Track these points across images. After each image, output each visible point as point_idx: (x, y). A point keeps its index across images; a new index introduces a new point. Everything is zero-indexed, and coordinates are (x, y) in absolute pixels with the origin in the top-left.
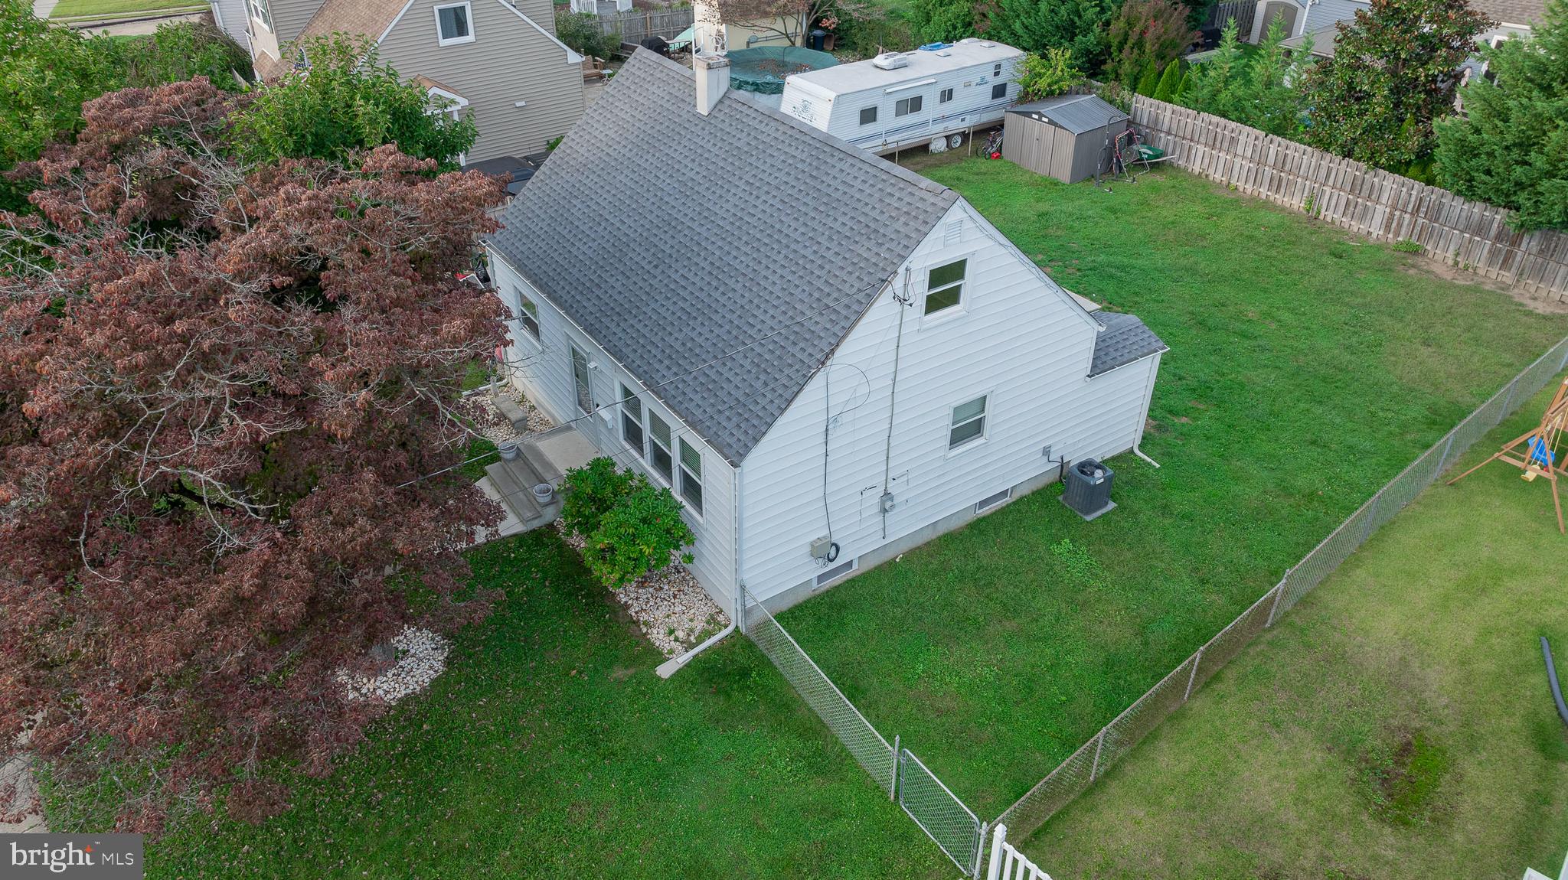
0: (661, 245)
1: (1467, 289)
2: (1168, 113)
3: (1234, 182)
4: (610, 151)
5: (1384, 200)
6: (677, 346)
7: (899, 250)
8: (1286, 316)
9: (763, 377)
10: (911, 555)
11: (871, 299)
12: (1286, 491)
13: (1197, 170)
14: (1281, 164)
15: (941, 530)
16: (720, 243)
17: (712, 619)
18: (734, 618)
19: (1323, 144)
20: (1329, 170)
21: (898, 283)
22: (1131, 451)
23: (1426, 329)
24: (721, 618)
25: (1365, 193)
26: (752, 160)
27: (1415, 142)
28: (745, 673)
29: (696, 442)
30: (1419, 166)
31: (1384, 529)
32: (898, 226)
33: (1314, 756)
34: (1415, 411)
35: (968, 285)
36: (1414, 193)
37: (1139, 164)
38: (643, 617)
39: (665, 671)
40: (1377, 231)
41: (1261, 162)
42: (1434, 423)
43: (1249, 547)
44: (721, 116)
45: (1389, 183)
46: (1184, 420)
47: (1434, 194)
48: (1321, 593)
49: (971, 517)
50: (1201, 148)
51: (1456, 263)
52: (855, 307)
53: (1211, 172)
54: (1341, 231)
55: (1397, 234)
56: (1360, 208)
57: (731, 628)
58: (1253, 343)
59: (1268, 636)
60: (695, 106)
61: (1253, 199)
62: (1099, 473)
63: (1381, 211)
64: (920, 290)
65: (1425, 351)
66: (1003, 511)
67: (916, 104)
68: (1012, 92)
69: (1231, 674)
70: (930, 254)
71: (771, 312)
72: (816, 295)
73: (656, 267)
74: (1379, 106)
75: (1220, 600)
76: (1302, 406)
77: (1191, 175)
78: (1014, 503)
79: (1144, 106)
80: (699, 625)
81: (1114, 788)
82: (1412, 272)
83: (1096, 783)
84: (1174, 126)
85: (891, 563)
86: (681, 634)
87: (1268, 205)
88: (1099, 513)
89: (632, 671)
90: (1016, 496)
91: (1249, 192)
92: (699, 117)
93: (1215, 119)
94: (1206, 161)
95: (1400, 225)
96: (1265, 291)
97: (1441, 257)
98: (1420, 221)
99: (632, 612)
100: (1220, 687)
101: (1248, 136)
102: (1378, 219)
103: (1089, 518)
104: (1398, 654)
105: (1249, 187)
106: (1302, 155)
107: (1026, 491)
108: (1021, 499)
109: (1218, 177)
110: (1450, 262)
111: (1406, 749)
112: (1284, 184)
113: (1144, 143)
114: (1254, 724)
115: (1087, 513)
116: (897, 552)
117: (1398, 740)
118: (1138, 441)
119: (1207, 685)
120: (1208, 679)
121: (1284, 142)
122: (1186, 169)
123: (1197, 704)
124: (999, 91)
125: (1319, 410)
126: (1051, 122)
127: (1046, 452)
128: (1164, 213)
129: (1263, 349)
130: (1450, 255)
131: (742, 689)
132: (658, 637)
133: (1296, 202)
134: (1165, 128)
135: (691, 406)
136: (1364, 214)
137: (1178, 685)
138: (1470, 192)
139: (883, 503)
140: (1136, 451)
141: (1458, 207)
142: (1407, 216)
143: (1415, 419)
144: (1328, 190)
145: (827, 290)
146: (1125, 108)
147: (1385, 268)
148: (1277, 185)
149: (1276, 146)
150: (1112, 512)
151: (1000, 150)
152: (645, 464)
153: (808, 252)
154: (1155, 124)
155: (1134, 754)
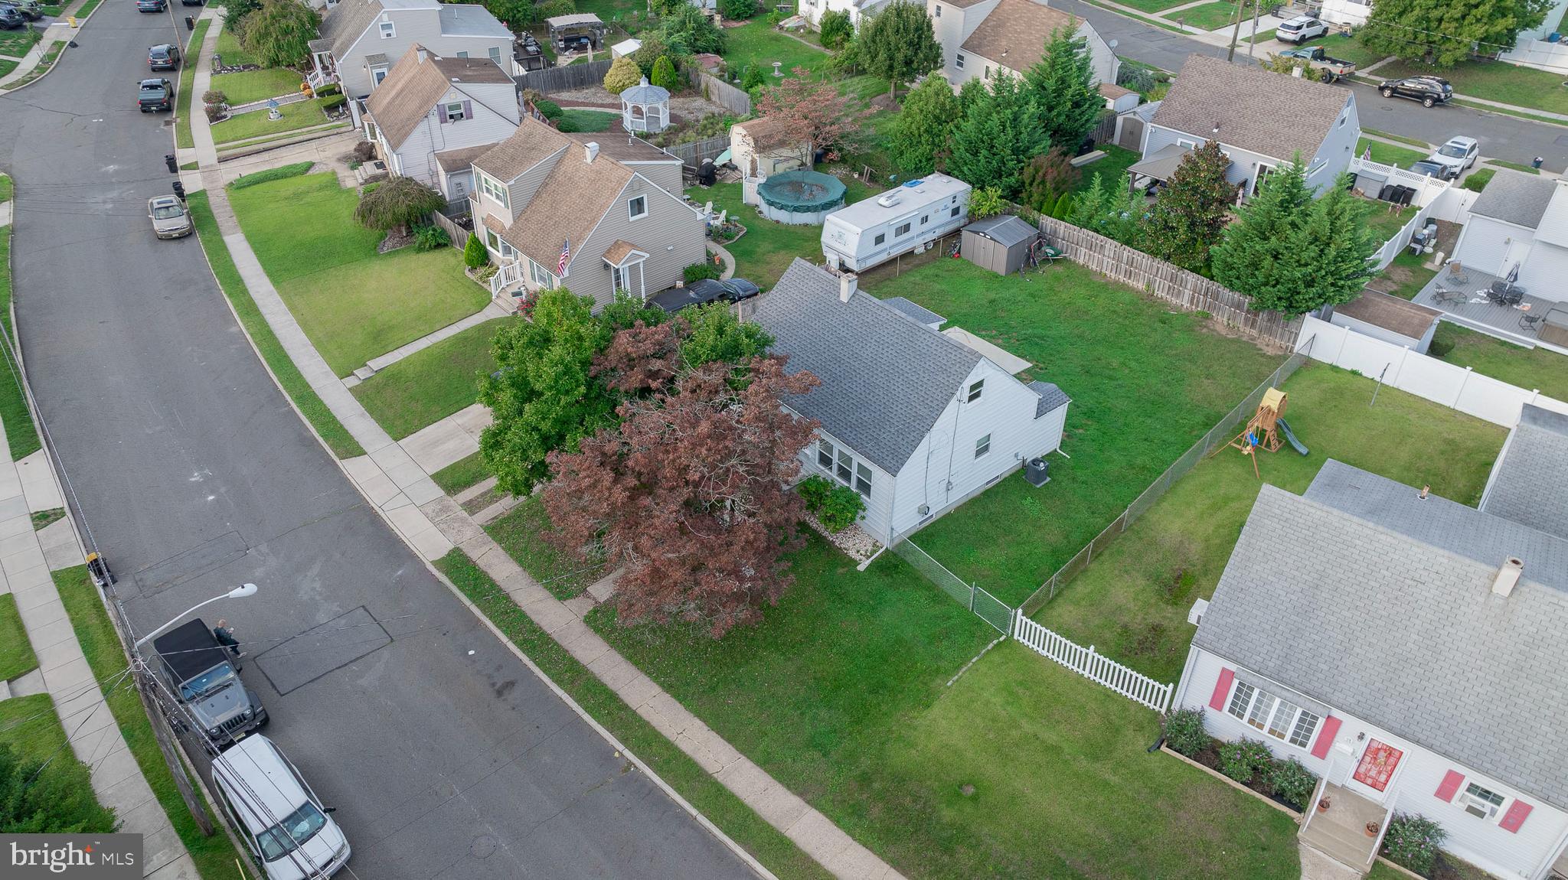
0: (833, 370)
1: (1233, 341)
2: (1062, 228)
3: (1104, 271)
4: (792, 316)
5: (1189, 287)
6: (854, 421)
7: (958, 380)
8: (1133, 364)
9: (901, 436)
10: (958, 509)
11: (948, 401)
12: (1131, 466)
13: (1081, 262)
14: (1131, 262)
15: (970, 497)
16: (867, 371)
17: (874, 545)
18: (886, 544)
19: (1154, 253)
20: (1158, 268)
21: (958, 393)
22: (1056, 450)
23: (1208, 368)
24: (878, 544)
25: (1178, 282)
26: (877, 329)
27: (1202, 256)
28: (896, 566)
29: (867, 464)
30: (1205, 269)
31: (1177, 482)
32: (956, 368)
33: (1141, 582)
34: (1199, 418)
35: (984, 389)
36: (1204, 284)
37: (1046, 260)
38: (843, 546)
39: (861, 568)
40: (1186, 305)
41: (1119, 260)
42: (1207, 425)
43: (1113, 495)
44: (855, 304)
45: (1191, 278)
46: (1081, 431)
47: (1214, 286)
48: (1147, 515)
49: (982, 490)
50: (1083, 250)
51: (1229, 324)
52: (941, 405)
53: (1090, 264)
54: (1165, 304)
55: (1197, 306)
56: (1176, 290)
57: (884, 548)
58: (1116, 383)
59: (1123, 535)
60: (838, 296)
61: (1116, 282)
62: (1042, 464)
63: (1188, 293)
64: (967, 394)
65: (1206, 382)
66: (997, 485)
67: (907, 228)
68: (963, 212)
69: (1107, 552)
70: (972, 380)
71: (900, 406)
72: (921, 399)
73: (833, 381)
74: (1182, 234)
75: (1101, 521)
76: (1141, 419)
77: (1078, 265)
78: (1002, 481)
79: (1048, 222)
80: (870, 548)
81: (1060, 600)
82: (1205, 330)
83: (1052, 599)
84: (1067, 235)
85: (949, 514)
86: (863, 553)
87: (1124, 287)
88: (1043, 483)
89: (846, 569)
90: (1003, 477)
91: (1113, 277)
92: (843, 303)
93: (1091, 233)
94: (1087, 257)
95: (1198, 302)
96: (1122, 348)
97: (1221, 320)
98: (1208, 300)
99: (837, 544)
100: (1102, 558)
101: (1111, 245)
102: (1186, 298)
103: (1038, 486)
104: (1180, 539)
105: (1113, 275)
106: (1143, 259)
107: (1007, 475)
108: (1005, 479)
109: (1094, 267)
110: (1226, 324)
111: (1179, 577)
112: (1133, 275)
113: (1048, 245)
114: (1117, 572)
115: (1038, 483)
116: (952, 509)
117: (1176, 575)
118: (1059, 445)
119: (1096, 557)
120: (1097, 555)
121: (1131, 249)
122: (1075, 261)
123: (1092, 566)
124: (955, 212)
125: (1149, 421)
126: (991, 239)
127: (1016, 455)
128: (1064, 296)
129: (1121, 386)
130: (1225, 319)
131: (896, 573)
132: (852, 554)
133: (1141, 286)
134: (1061, 236)
135: (867, 450)
136: (1179, 294)
137: (1083, 559)
138: (1232, 287)
139: (947, 487)
140: (1058, 450)
141: (1227, 293)
142: (1202, 297)
143: (1198, 423)
144: (1158, 280)
145: (926, 396)
146: (1035, 224)
147: (1189, 329)
148: (1129, 274)
149: (1127, 252)
150: (1050, 481)
151: (959, 252)
152: (833, 475)
153: (914, 378)
154: (1055, 232)
155: (1067, 587)
